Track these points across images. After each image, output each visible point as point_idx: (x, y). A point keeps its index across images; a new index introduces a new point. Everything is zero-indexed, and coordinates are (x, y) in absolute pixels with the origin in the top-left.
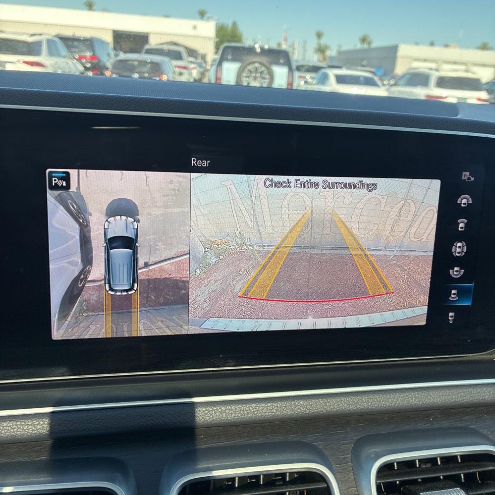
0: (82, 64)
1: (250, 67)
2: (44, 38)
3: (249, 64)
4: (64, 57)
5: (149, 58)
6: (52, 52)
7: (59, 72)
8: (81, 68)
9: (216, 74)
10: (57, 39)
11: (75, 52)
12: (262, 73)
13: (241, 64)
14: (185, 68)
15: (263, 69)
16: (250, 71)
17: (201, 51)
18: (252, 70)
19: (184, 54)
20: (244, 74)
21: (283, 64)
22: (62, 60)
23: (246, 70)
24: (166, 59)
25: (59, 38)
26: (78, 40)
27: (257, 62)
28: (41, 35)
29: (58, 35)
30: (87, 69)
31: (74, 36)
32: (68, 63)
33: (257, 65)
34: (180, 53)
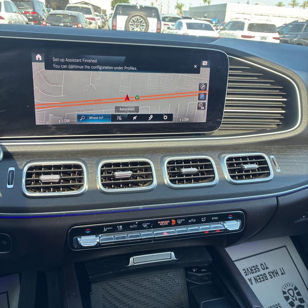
0: (27, 17)
1: (133, 19)
3: (133, 17)
4: (15, 12)
6: (7, 10)
8: (26, 20)
9: (113, 23)
12: (141, 22)
13: (128, 17)
14: (93, 19)
15: (142, 19)
18: (135, 20)
19: (92, 11)
20: (130, 23)
21: (154, 17)
23: (132, 21)
26: (23, 1)
30: (29, 20)
34: (89, 9)
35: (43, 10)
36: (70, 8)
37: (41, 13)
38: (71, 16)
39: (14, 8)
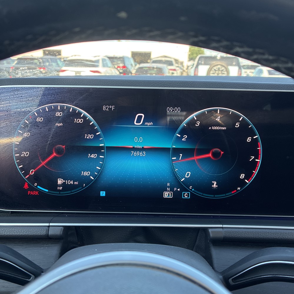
0: (118, 71)
1: (215, 68)
2: (100, 58)
3: (215, 66)
4: (110, 67)
5: (155, 65)
6: (104, 65)
7: (108, 75)
8: (118, 73)
9: (195, 72)
10: (106, 58)
11: (115, 64)
12: (222, 71)
13: (209, 67)
14: (175, 70)
15: (223, 68)
16: (215, 70)
17: (181, 60)
18: (216, 69)
19: (174, 62)
20: (212, 72)
21: (235, 65)
22: (109, 69)
23: (213, 70)
24: (165, 66)
25: (108, 57)
26: (116, 58)
27: (219, 65)
28: (99, 56)
29: (106, 56)
30: (120, 73)
31: (114, 56)
32: (111, 70)
33: (219, 66)
34: (171, 62)
35: (132, 65)
36: (155, 62)
37: (129, 67)
38: (157, 68)
39: (109, 64)
